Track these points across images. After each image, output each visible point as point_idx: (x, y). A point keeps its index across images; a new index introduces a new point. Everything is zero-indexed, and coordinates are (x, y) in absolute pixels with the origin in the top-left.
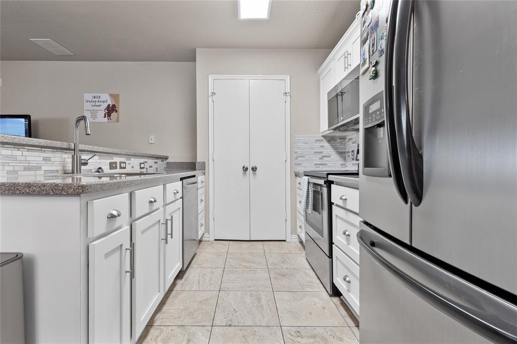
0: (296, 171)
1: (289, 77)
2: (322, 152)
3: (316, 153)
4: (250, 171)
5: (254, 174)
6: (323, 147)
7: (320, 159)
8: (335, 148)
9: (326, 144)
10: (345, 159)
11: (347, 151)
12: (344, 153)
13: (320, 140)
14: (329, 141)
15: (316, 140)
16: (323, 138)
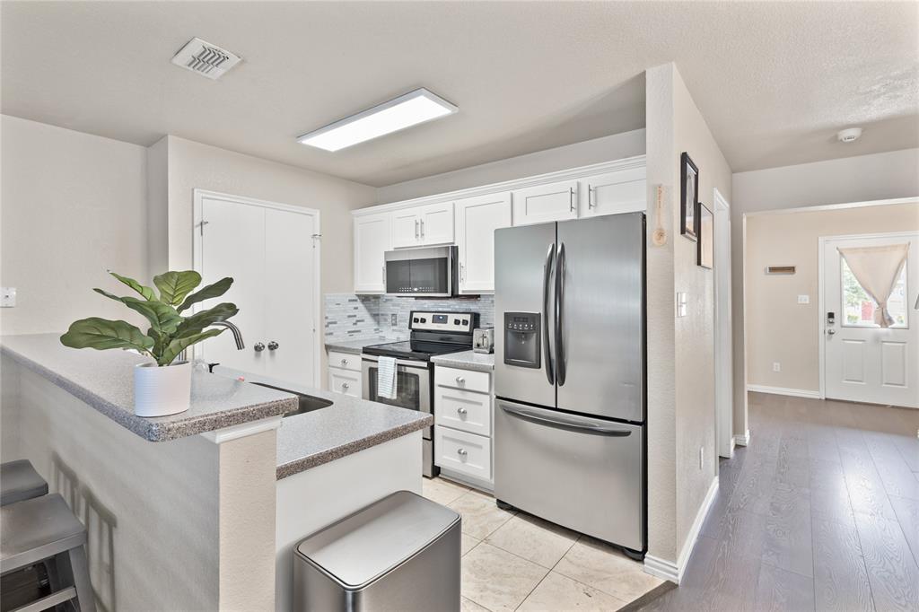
0: (327, 343)
1: (318, 214)
2: (355, 316)
3: (349, 316)
4: (266, 351)
5: (272, 355)
6: (356, 308)
7: (355, 324)
8: (369, 310)
9: (359, 304)
10: (378, 323)
11: (381, 313)
12: (378, 315)
13: (353, 300)
14: (363, 301)
15: (350, 301)
16: (357, 298)
